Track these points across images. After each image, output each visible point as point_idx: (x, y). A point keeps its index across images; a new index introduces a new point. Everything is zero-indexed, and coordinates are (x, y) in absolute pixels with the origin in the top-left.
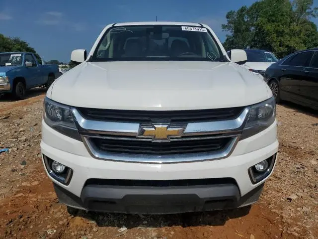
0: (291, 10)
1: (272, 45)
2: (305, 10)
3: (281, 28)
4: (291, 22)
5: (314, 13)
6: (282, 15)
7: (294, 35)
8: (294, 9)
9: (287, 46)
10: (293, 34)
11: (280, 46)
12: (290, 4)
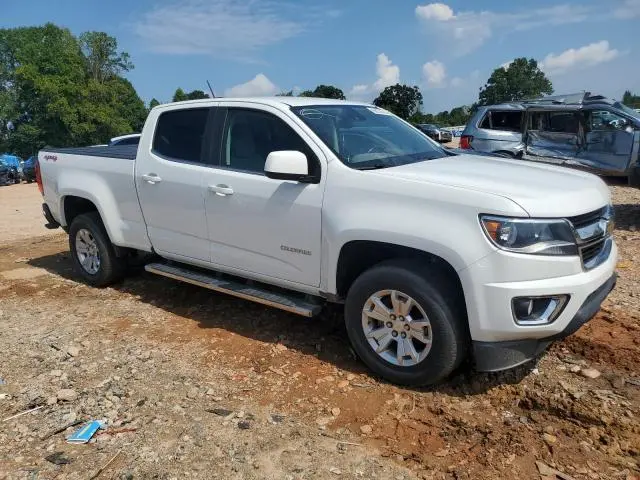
0: (80, 53)
1: (65, 120)
2: (107, 56)
3: (72, 87)
4: (87, 77)
5: (123, 62)
6: (66, 61)
7: (99, 100)
8: (87, 53)
9: (95, 121)
10: (97, 99)
11: (80, 122)
12: (75, 42)
